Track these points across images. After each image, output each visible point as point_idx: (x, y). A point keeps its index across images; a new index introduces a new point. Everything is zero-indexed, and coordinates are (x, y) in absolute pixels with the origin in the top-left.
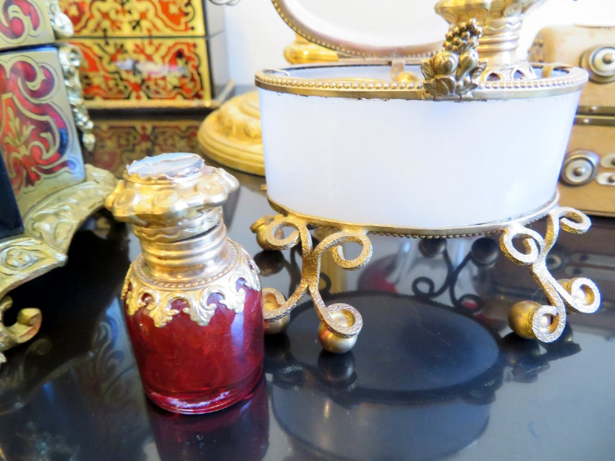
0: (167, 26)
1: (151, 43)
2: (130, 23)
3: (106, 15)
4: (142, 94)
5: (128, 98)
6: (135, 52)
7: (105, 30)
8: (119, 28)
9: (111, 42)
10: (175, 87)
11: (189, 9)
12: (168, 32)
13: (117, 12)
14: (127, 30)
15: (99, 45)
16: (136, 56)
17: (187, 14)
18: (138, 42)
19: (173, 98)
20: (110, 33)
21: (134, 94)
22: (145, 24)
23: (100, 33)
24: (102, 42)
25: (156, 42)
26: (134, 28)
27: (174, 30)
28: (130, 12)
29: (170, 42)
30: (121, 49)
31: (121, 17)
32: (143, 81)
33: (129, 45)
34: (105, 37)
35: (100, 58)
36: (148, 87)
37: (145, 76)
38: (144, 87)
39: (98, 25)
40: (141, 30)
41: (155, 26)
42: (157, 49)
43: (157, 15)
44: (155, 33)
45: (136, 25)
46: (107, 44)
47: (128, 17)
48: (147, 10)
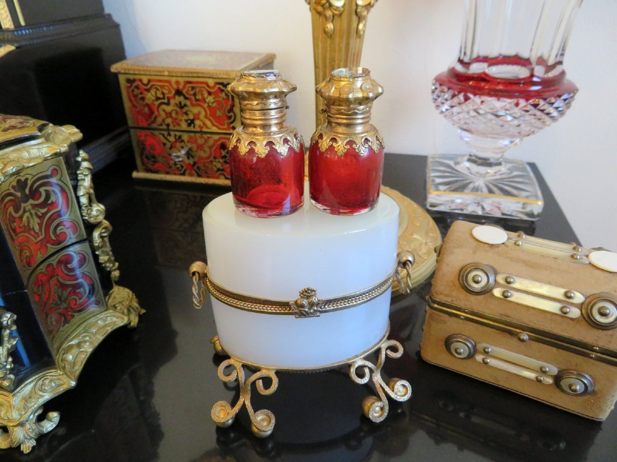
0: (213, 125)
1: (201, 137)
2: (186, 121)
3: (169, 115)
4: (193, 172)
5: (183, 174)
6: (188, 142)
7: (168, 125)
8: (179, 125)
9: (172, 133)
10: (219, 170)
11: (232, 114)
12: (215, 129)
13: (177, 113)
14: (184, 126)
15: (163, 135)
16: (190, 145)
17: (230, 118)
18: (192, 135)
19: (217, 178)
20: (171, 127)
21: (188, 172)
22: (197, 122)
23: (164, 127)
24: (166, 133)
25: (206, 136)
26: (189, 125)
27: (220, 129)
28: (186, 114)
29: (216, 137)
30: (179, 139)
31: (180, 117)
32: (195, 163)
33: (185, 137)
34: (168, 130)
35: (164, 144)
36: (198, 168)
37: (196, 159)
38: (195, 168)
39: (163, 121)
40: (194, 127)
41: (204, 124)
42: (206, 141)
43: (206, 117)
44: (205, 130)
45: (191, 123)
46: (169, 135)
47: (185, 117)
48: (200, 113)
